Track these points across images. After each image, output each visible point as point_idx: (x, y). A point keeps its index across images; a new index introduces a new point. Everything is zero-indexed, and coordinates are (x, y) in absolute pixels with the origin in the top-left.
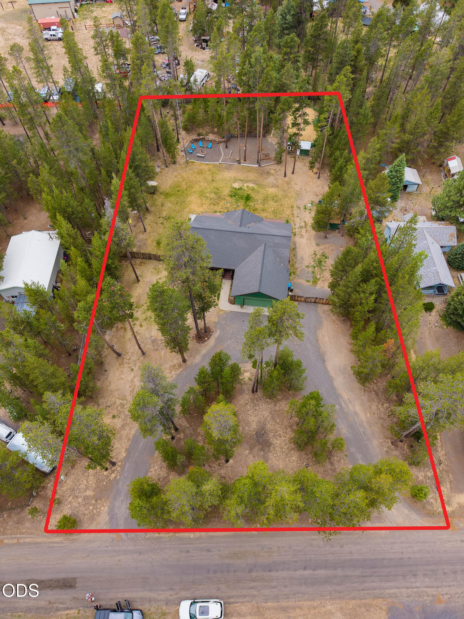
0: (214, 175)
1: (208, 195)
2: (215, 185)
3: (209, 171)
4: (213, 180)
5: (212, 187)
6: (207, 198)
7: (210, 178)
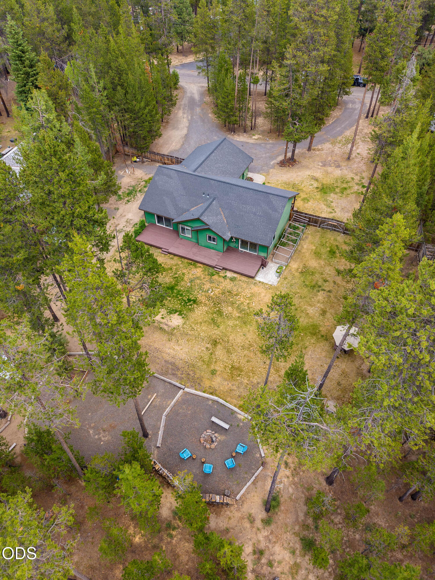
0: (206, 358)
1: (236, 314)
2: (216, 332)
3: (213, 373)
4: (215, 343)
5: (222, 327)
6: (238, 308)
7: (220, 352)
